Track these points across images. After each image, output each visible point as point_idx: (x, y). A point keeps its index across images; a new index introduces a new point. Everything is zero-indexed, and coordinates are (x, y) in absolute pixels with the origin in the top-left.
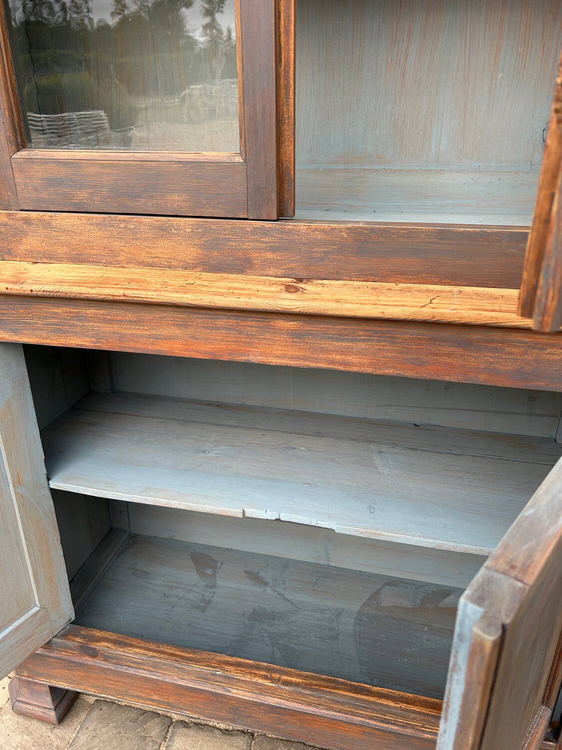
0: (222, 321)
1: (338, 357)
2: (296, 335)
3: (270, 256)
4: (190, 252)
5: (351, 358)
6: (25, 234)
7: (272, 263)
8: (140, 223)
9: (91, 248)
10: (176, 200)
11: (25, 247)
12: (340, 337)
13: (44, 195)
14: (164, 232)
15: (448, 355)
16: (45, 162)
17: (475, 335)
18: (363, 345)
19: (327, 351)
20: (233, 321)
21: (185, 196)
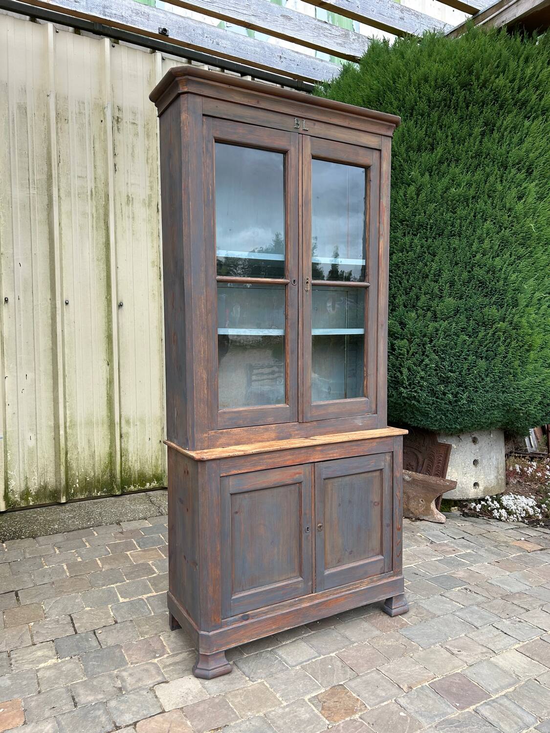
0: (303, 451)
1: (331, 455)
2: (321, 451)
3: (297, 432)
4: (273, 435)
5: (335, 455)
6: (220, 438)
7: (298, 434)
8: (259, 428)
9: (243, 439)
10: (270, 420)
11: (219, 443)
12: (332, 449)
13: (227, 423)
14: (267, 430)
15: (354, 449)
16: (229, 412)
17: (359, 443)
18: (337, 450)
19: (329, 454)
20: (306, 450)
21: (273, 418)
